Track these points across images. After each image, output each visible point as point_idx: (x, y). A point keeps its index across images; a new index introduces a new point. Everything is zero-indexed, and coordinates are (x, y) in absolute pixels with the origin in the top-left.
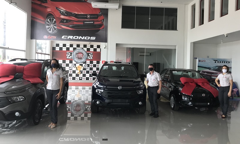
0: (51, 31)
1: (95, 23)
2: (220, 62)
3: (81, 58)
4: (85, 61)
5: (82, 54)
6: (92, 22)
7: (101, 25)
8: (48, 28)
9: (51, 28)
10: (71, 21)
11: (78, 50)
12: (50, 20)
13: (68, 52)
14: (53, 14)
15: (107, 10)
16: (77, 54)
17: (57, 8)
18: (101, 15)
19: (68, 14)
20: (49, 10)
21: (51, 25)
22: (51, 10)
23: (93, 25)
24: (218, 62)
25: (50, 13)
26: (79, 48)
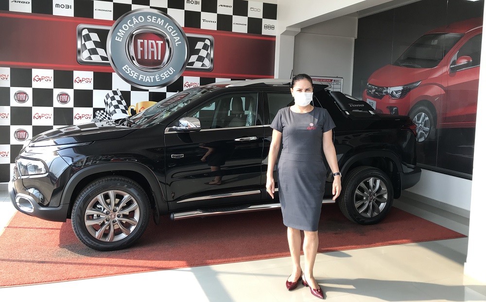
3: (155, 64)
4: (176, 78)
5: (160, 43)
11: (141, 20)
13: (84, 27)
16: (133, 38)
26: (145, 8)
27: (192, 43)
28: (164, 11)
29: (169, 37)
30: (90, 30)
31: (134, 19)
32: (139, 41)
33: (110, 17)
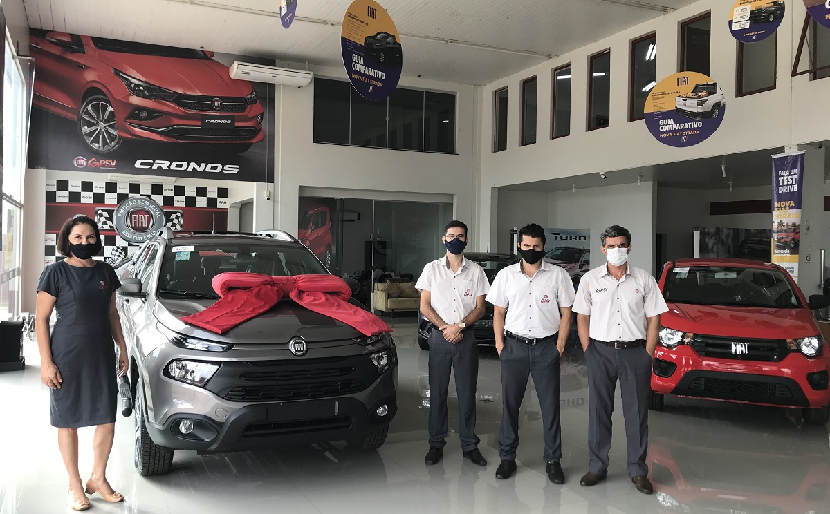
0: (98, 143)
1: (237, 124)
2: (567, 239)
5: (147, 216)
6: (229, 122)
7: (254, 131)
8: (90, 134)
9: (99, 133)
10: (162, 113)
11: (135, 203)
12: (95, 107)
13: (99, 209)
14: (104, 90)
15: (272, 87)
16: (129, 214)
17: (117, 72)
18: (256, 102)
19: (153, 92)
20: (90, 76)
21: (97, 124)
22: (98, 76)
23: (229, 131)
24: (561, 239)
25: (96, 85)
26: (137, 196)
27: (168, 215)
28: (149, 197)
29: (152, 212)
30: (103, 211)
31: (130, 202)
32: (133, 216)
33: (115, 202)
